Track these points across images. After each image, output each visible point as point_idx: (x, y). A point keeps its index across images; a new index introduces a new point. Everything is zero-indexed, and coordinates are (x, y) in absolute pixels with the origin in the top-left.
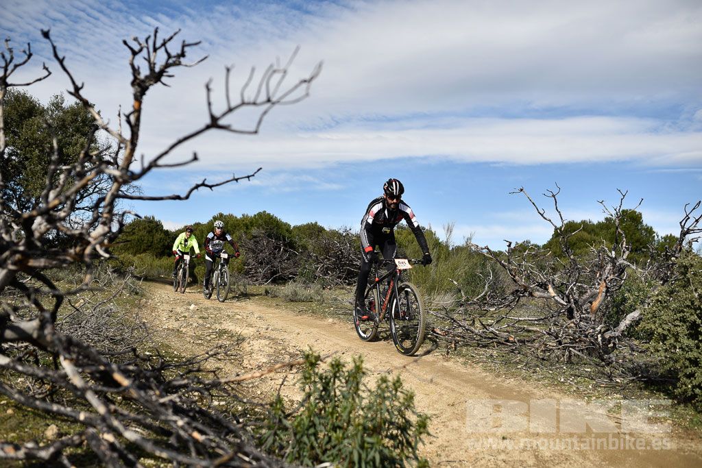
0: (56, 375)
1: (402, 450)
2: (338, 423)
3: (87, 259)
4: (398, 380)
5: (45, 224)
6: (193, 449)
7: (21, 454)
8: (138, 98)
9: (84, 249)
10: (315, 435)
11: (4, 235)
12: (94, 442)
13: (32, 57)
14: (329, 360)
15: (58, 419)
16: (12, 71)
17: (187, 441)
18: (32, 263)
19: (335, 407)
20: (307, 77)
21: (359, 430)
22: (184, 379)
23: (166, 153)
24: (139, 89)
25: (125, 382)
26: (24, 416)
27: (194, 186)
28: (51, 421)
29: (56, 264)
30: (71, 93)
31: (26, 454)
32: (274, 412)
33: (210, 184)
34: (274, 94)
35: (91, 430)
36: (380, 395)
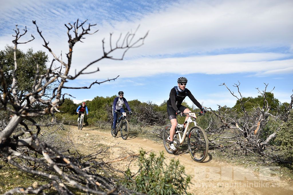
0: (39, 160)
1: (180, 190)
2: (154, 179)
3: (52, 112)
5: (34, 99)
6: (97, 189)
7: (27, 191)
8: (71, 47)
9: (50, 109)
10: (144, 184)
11: (17, 104)
12: (56, 186)
13: (27, 32)
14: (149, 153)
15: (37, 180)
16: (19, 38)
17: (94, 185)
18: (29, 115)
19: (152, 172)
20: (143, 37)
21: (163, 181)
22: (90, 162)
23: (86, 68)
24: (71, 44)
25: (68, 162)
26: (23, 178)
27: (92, 83)
28: (34, 180)
29: (38, 115)
30: (44, 46)
31: (29, 191)
32: (126, 175)
33: (99, 82)
34: (129, 44)
35: (55, 182)
36: (171, 167)
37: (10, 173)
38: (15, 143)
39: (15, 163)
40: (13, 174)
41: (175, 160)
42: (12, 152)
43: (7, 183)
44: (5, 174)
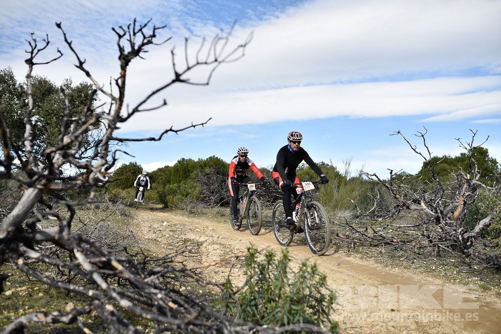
0: (72, 265)
1: (319, 316)
2: (273, 298)
3: (91, 182)
4: (315, 266)
5: (61, 159)
6: (169, 314)
7: (49, 319)
8: (124, 68)
9: (88, 177)
10: (256, 306)
11: (33, 168)
12: (99, 310)
13: (49, 44)
14: (265, 252)
15: (74, 299)
16: (37, 54)
17: (165, 308)
18: (53, 187)
19: (269, 286)
20: (243, 43)
21: (287, 301)
22: (161, 268)
23: (144, 101)
24: (124, 62)
25: (120, 267)
26: (50, 297)
27: (164, 131)
28: (69, 301)
29: (70, 187)
30: (77, 66)
31: (53, 319)
32: (225, 290)
33: (175, 130)
34: (220, 56)
35: (97, 302)
36: (302, 275)
37: (29, 288)
38: (31, 235)
39: (30, 270)
40: (33, 290)
41: (308, 263)
42: (25, 252)
43: (23, 305)
44: (21, 290)
